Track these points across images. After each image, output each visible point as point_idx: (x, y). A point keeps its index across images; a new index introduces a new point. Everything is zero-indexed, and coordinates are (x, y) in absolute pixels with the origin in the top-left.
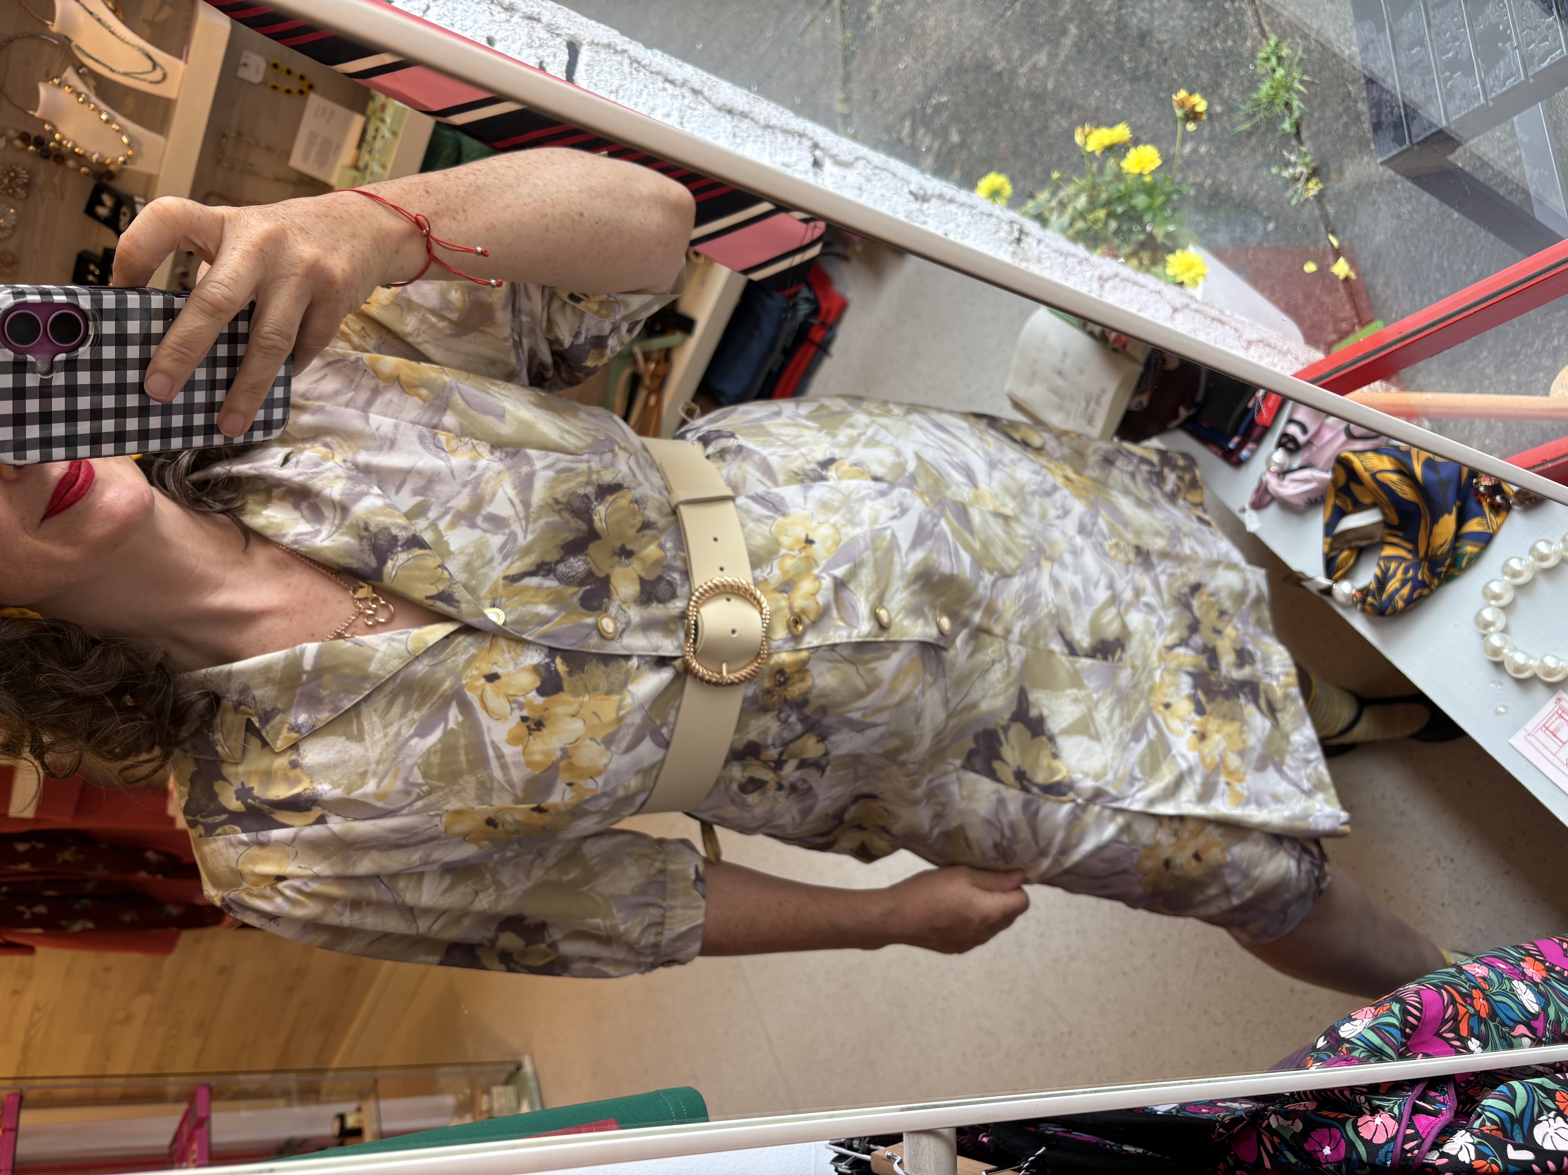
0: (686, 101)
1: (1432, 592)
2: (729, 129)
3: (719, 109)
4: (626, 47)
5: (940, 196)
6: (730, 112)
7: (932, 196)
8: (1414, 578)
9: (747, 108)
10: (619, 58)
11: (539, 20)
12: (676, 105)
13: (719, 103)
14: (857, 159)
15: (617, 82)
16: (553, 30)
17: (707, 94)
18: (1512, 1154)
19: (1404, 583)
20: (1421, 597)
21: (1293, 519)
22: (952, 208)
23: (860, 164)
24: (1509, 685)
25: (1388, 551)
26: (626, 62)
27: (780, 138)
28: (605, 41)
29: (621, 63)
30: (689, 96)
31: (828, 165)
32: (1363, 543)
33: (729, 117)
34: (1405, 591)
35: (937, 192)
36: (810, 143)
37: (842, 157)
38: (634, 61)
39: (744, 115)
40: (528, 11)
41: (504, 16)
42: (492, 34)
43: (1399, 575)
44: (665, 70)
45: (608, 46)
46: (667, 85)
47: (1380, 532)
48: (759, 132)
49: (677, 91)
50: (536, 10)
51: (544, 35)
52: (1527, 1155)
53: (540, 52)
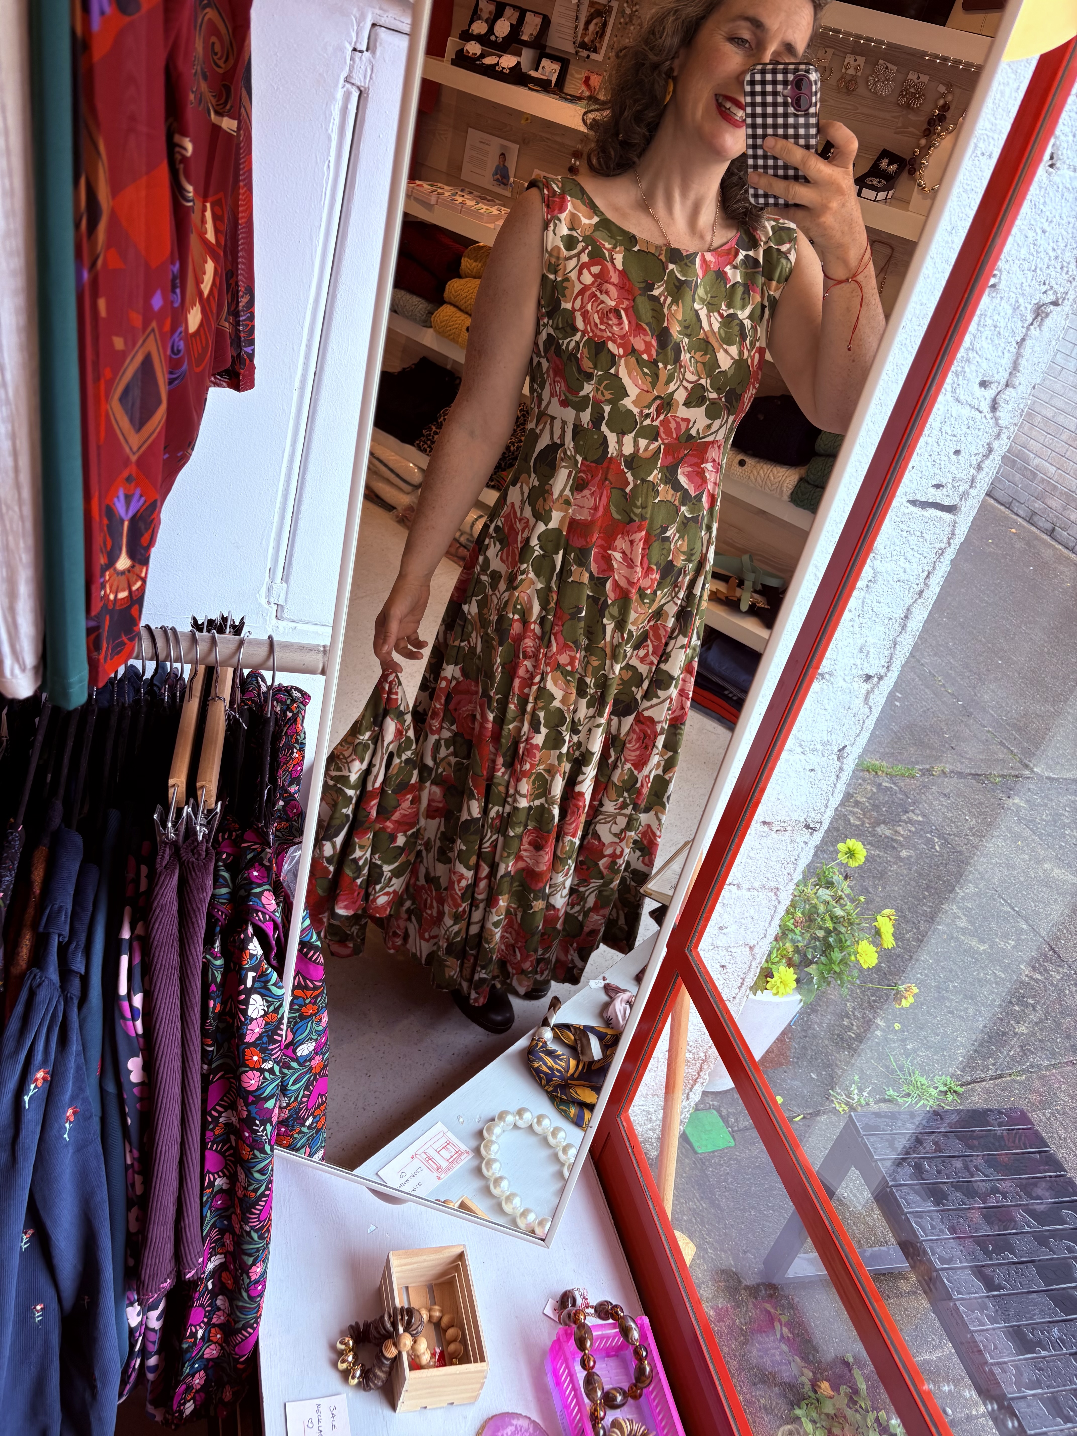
0: (915, 586)
1: (542, 1087)
2: (894, 615)
3: (908, 609)
4: (952, 546)
5: (841, 769)
6: (906, 617)
7: (842, 763)
8: (553, 1075)
9: (909, 629)
10: (945, 540)
11: (971, 487)
12: (912, 578)
13: (913, 610)
14: (870, 708)
15: (928, 537)
16: (964, 495)
17: (919, 601)
18: (251, 975)
19: (551, 1068)
20: (540, 1078)
21: (597, 1011)
22: (833, 778)
23: (867, 710)
24: (477, 1126)
25: (573, 1063)
26: (943, 546)
27: (887, 653)
28: (957, 532)
29: (942, 542)
30: (918, 589)
31: (868, 686)
32: (579, 1048)
33: (903, 616)
34: (545, 1069)
35: (845, 767)
36: (883, 674)
37: (872, 696)
38: (943, 551)
39: (904, 627)
40: (978, 480)
41: (974, 463)
42: (963, 454)
43: (556, 1066)
44: (936, 572)
45: (953, 534)
46: (926, 573)
47: (586, 1059)
48: (891, 637)
49: (922, 581)
50: (978, 486)
51: (962, 489)
52: (249, 984)
53: (950, 486)
